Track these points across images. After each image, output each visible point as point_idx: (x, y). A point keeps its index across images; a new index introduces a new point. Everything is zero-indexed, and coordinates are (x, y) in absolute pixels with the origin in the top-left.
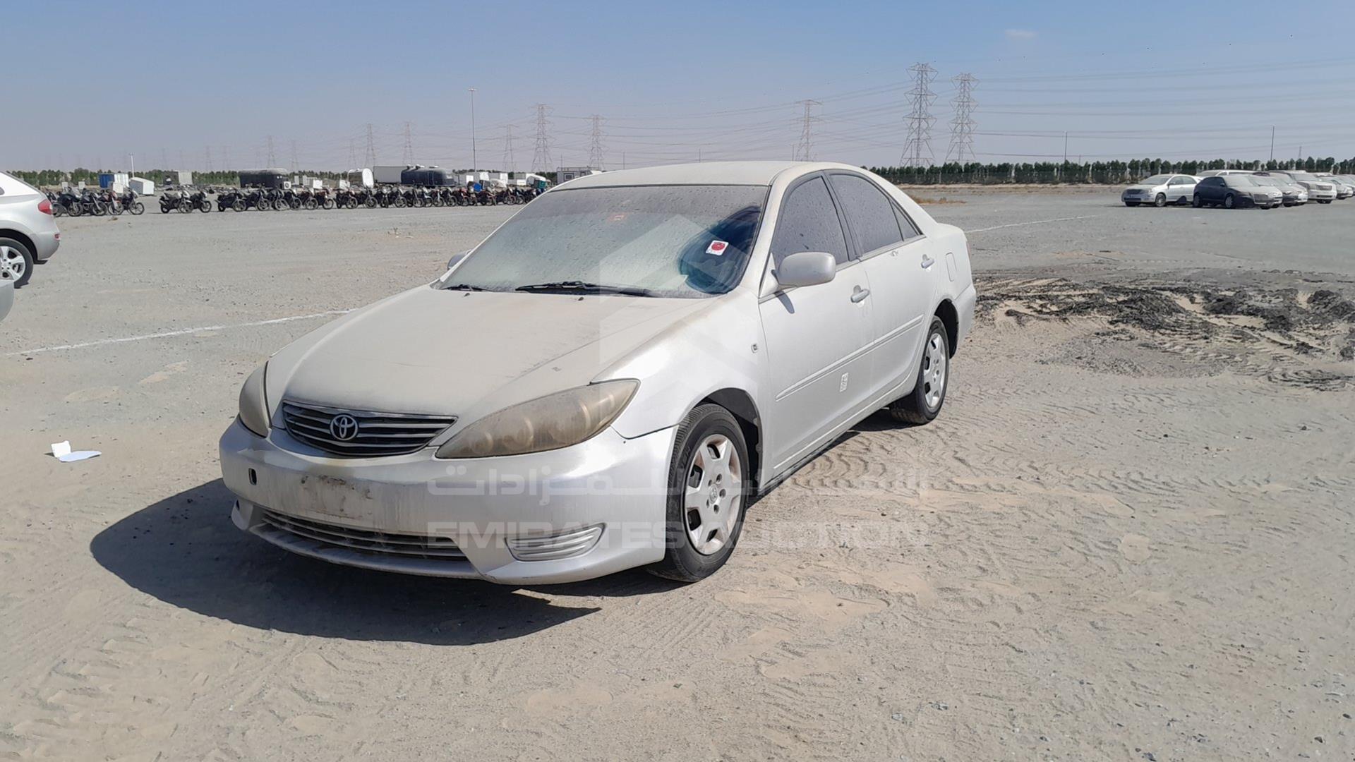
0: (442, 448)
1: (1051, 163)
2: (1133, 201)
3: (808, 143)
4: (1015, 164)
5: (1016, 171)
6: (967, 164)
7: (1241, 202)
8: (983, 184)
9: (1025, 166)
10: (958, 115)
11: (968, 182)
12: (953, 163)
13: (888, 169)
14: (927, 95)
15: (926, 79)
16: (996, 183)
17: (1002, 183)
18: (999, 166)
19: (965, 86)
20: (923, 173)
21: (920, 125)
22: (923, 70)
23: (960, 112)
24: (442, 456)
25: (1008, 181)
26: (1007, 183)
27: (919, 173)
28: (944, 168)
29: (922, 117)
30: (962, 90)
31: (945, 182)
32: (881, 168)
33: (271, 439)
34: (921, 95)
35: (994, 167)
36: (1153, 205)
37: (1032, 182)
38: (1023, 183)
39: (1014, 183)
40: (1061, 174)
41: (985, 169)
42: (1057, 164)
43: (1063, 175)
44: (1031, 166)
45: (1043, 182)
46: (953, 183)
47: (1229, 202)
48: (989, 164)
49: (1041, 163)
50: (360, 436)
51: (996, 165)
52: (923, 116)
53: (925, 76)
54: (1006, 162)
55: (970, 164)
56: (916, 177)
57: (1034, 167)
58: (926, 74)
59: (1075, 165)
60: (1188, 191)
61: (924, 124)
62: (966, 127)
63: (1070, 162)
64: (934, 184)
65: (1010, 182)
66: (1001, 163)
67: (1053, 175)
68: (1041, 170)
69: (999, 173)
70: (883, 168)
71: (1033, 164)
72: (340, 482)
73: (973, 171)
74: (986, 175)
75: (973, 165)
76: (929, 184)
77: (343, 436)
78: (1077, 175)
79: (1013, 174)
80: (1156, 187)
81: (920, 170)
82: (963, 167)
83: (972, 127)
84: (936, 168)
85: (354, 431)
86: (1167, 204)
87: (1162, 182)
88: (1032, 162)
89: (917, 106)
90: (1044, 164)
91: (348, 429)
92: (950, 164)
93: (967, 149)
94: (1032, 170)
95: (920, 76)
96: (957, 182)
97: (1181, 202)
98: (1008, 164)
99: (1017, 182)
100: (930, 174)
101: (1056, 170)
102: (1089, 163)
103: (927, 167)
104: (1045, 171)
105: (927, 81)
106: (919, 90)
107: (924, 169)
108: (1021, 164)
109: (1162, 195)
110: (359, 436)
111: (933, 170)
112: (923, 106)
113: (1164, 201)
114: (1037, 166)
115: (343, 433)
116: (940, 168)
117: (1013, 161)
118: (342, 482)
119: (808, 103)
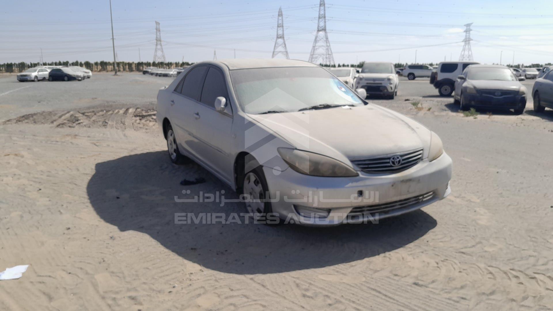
2: (23, 79)
7: (71, 78)
24: (430, 161)
33: (362, 175)
36: (33, 81)
47: (66, 78)
50: (403, 162)
60: (46, 74)
77: (396, 164)
80: (33, 74)
85: (400, 161)
86: (39, 81)
87: (35, 71)
97: (44, 79)
109: (36, 77)
113: (37, 80)
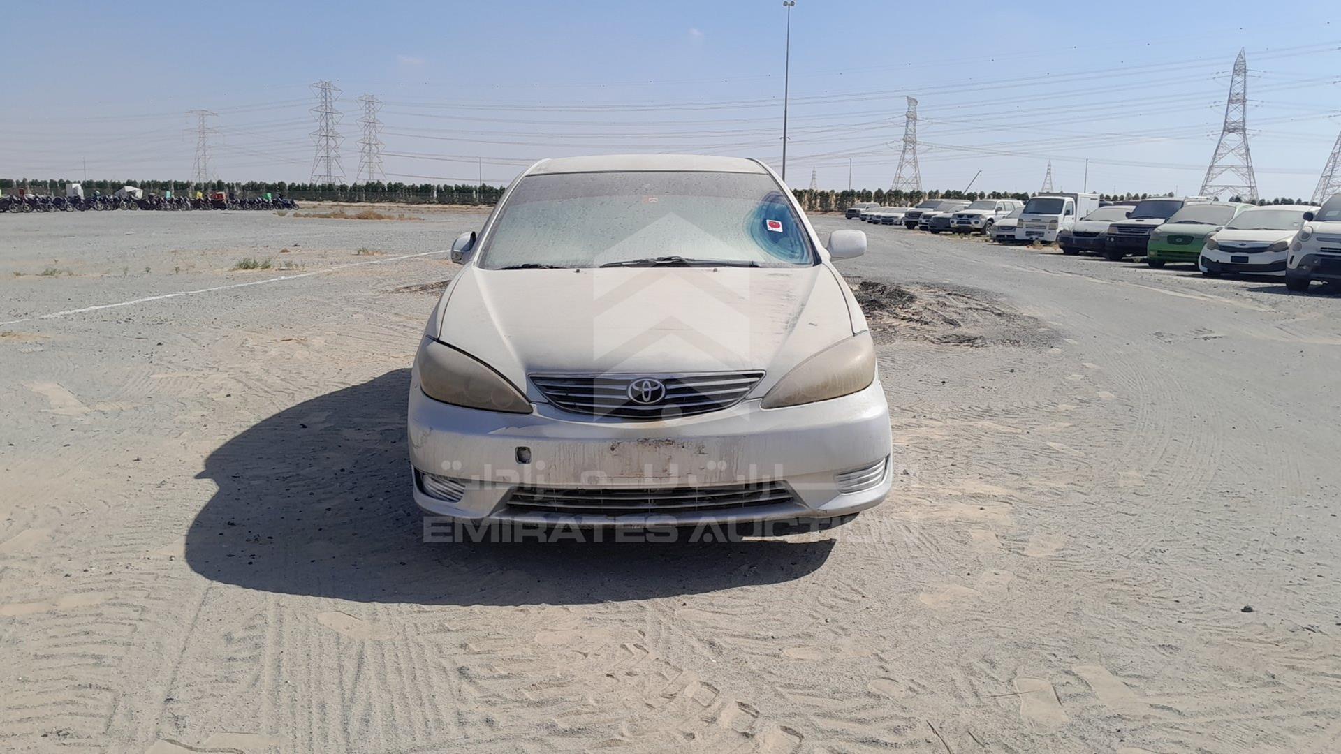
0: (766, 399)
1: (470, 185)
3: (205, 155)
4: (436, 186)
5: (438, 192)
6: (390, 183)
8: (408, 203)
9: (446, 187)
10: (365, 135)
11: (392, 201)
12: (376, 182)
13: (308, 186)
14: (332, 113)
15: (330, 97)
16: (419, 203)
17: (425, 203)
18: (422, 187)
19: (369, 107)
20: (346, 191)
21: (328, 142)
22: (326, 88)
23: (367, 133)
24: (768, 406)
25: (431, 201)
26: (430, 203)
27: (341, 190)
28: (366, 186)
29: (329, 135)
30: (368, 111)
31: (368, 200)
32: (301, 185)
33: (539, 413)
34: (327, 113)
35: (417, 187)
37: (453, 203)
38: (446, 204)
39: (437, 204)
40: (480, 196)
41: (408, 189)
42: (475, 186)
43: (482, 197)
44: (452, 188)
45: (463, 203)
46: (378, 202)
48: (411, 184)
49: (461, 185)
50: (668, 397)
51: (419, 186)
52: (331, 134)
53: (328, 94)
54: (428, 183)
55: (393, 184)
56: (340, 195)
57: (454, 189)
58: (330, 92)
59: (491, 189)
61: (332, 143)
62: (374, 148)
63: (487, 185)
64: (358, 201)
65: (433, 203)
66: (423, 184)
67: (472, 197)
68: (460, 192)
69: (422, 193)
70: (303, 184)
71: (454, 186)
72: (667, 442)
73: (397, 191)
74: (409, 195)
75: (396, 185)
76: (354, 202)
77: (646, 400)
78: (494, 198)
79: (435, 195)
81: (343, 188)
82: (386, 186)
83: (381, 147)
84: (359, 186)
85: (661, 393)
88: (452, 184)
89: (324, 124)
90: (464, 186)
91: (652, 392)
92: (373, 183)
93: (377, 169)
94: (452, 191)
95: (324, 94)
96: (380, 201)
98: (430, 185)
99: (440, 203)
100: (353, 192)
101: (474, 192)
102: (504, 187)
103: (350, 185)
104: (464, 192)
105: (331, 99)
106: (324, 107)
107: (347, 186)
108: (442, 186)
110: (666, 398)
111: (355, 188)
112: (329, 123)
114: (457, 187)
115: (647, 397)
116: (363, 187)
117: (434, 183)
118: (669, 442)
119: (203, 114)
